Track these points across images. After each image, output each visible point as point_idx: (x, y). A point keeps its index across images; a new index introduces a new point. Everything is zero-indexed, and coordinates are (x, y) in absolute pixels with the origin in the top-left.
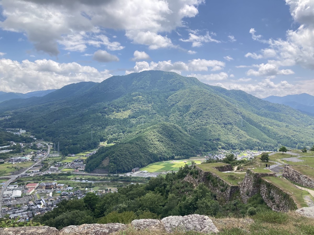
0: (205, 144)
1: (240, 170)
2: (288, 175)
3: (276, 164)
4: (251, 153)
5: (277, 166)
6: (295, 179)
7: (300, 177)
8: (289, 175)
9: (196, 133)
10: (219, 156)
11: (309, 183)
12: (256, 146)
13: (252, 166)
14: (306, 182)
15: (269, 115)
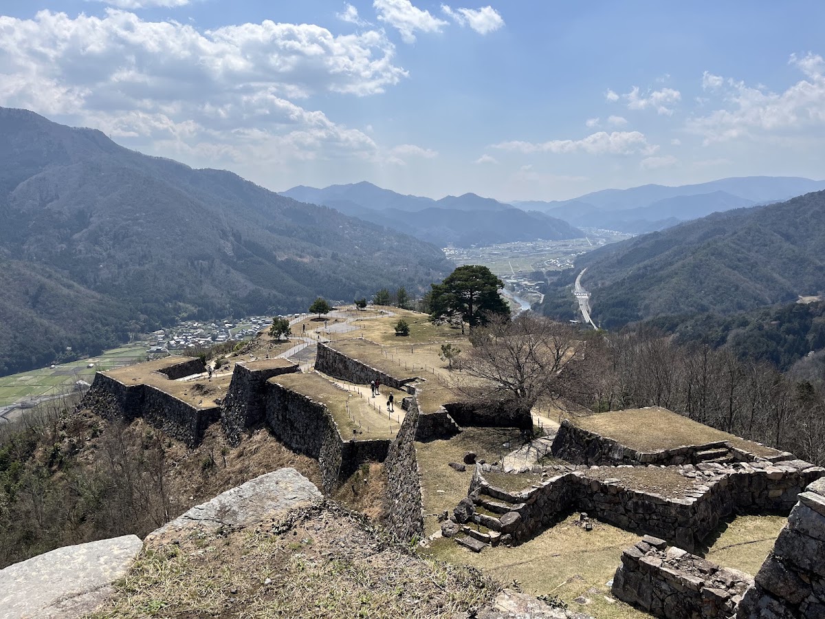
0: (144, 311)
1: (222, 368)
2: (325, 364)
3: (304, 342)
4: (260, 322)
5: (306, 345)
6: (338, 370)
7: (348, 364)
8: (327, 363)
9: (114, 285)
10: (184, 337)
11: (363, 375)
12: (271, 304)
13: (251, 355)
14: (358, 373)
15: (295, 232)
